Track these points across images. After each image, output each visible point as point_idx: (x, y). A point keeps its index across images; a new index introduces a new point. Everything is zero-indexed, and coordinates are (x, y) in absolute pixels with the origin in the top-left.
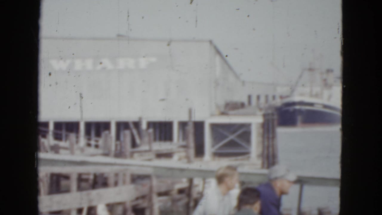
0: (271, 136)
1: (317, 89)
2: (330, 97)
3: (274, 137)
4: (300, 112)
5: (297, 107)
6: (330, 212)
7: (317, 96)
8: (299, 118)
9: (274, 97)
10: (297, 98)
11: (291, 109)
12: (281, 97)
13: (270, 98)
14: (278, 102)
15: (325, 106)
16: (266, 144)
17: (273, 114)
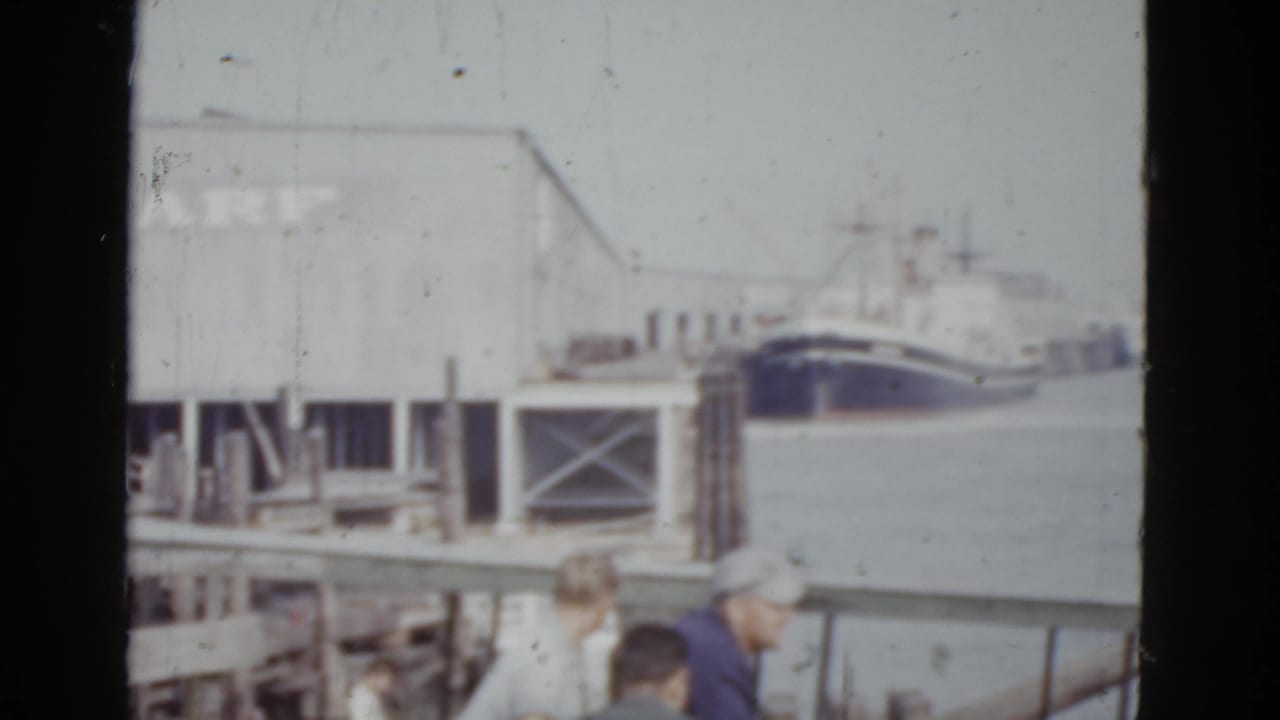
0: (725, 450)
1: (881, 295)
2: (925, 323)
3: (735, 458)
4: (824, 369)
5: (815, 355)
6: (926, 708)
7: (880, 316)
8: (822, 392)
9: (736, 323)
10: (813, 325)
11: (795, 360)
12: (762, 320)
13: (724, 324)
14: (752, 338)
15: (911, 352)
16: (708, 477)
17: (730, 379)
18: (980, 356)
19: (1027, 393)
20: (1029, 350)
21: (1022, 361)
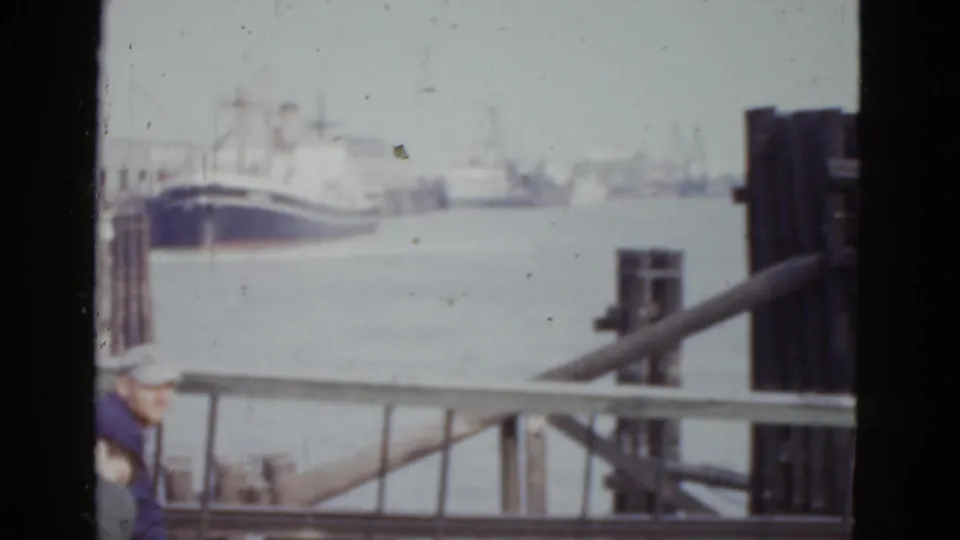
0: (134, 273)
1: (255, 154)
2: (290, 174)
3: (142, 276)
4: (210, 209)
5: (203, 200)
6: (291, 467)
7: (254, 170)
8: (209, 229)
9: (142, 175)
10: (199, 179)
11: (188, 204)
12: (162, 176)
13: (133, 178)
14: (155, 189)
15: (278, 198)
16: (121, 294)
17: (138, 218)
18: (331, 200)
19: (368, 229)
20: (370, 196)
21: (364, 204)
